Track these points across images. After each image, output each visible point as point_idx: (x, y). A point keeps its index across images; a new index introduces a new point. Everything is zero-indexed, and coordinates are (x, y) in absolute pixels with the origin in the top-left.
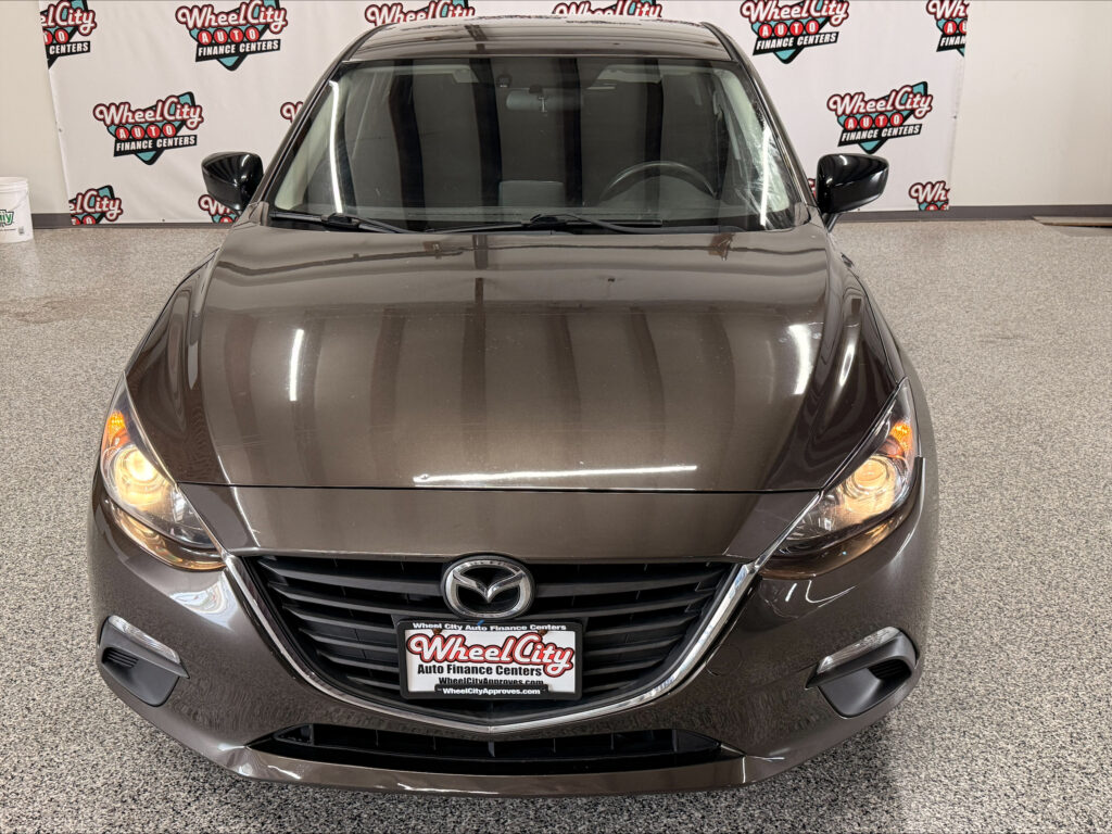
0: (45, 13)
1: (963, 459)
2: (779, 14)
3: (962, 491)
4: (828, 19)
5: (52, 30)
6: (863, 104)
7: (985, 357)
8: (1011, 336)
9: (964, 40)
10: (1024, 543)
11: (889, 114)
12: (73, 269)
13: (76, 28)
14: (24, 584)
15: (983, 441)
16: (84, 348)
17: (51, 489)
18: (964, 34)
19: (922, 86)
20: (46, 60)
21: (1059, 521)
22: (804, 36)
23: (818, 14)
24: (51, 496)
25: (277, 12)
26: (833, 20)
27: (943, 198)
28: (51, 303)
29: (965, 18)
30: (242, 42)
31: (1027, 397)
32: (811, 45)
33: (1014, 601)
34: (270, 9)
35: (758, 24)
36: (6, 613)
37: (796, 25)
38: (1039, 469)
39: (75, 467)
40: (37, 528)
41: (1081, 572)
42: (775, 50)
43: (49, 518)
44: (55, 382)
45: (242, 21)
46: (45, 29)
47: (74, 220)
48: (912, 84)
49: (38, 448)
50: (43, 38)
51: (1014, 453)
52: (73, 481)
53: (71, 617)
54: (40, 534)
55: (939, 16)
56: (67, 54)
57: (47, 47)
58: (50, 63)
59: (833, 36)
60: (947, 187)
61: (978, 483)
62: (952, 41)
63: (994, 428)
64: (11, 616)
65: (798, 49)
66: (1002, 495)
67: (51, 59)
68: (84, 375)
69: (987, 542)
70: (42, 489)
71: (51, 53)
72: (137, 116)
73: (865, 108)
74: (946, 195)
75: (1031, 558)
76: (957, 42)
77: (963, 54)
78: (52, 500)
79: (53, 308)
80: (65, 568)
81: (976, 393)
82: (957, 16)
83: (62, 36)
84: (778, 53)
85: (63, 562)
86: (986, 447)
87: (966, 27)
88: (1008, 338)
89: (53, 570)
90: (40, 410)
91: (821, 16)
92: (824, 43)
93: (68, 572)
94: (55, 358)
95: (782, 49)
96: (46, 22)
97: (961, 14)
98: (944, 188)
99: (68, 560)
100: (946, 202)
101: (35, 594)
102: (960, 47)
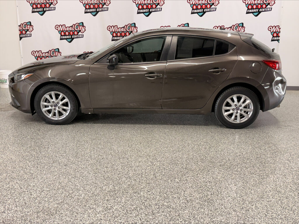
0: (20, 26)
1: (264, 164)
3: (262, 174)
5: (21, 31)
7: (277, 132)
8: (287, 125)
9: (279, 38)
10: (278, 193)
13: (28, 30)
15: (271, 159)
18: (279, 37)
20: (19, 38)
21: (290, 186)
25: (83, 27)
29: (280, 32)
30: (73, 35)
31: (288, 145)
33: (271, 212)
34: (81, 26)
38: (287, 169)
41: (295, 204)
45: (73, 29)
46: (19, 30)
50: (19, 33)
51: (280, 163)
55: (272, 31)
56: (25, 37)
57: (20, 35)
58: (20, 39)
61: (267, 172)
62: (276, 38)
63: (276, 154)
66: (274, 176)
67: (21, 38)
69: (266, 192)
71: (21, 36)
72: (43, 54)
75: (279, 198)
76: (277, 39)
77: (279, 42)
81: (272, 143)
82: (277, 31)
83: (24, 32)
86: (272, 161)
87: (280, 35)
88: (286, 126)
96: (20, 28)
97: (278, 31)
102: (278, 40)
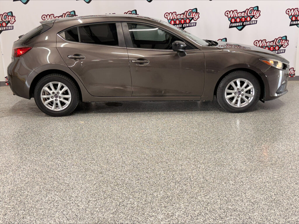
2: (238, 15)
4: (254, 16)
6: (265, 43)
11: (274, 46)
12: (8, 100)
14: (6, 206)
16: (15, 126)
17: (11, 173)
19: (285, 37)
22: (246, 22)
23: (250, 15)
24: (11, 176)
26: (255, 16)
27: (293, 73)
28: (2, 111)
32: (248, 25)
35: (231, 18)
36: (2, 216)
37: (243, 18)
39: (18, 166)
40: (8, 187)
42: (236, 27)
43: (12, 183)
44: (7, 137)
47: (6, 84)
48: (282, 37)
49: (4, 159)
52: (18, 170)
53: (24, 217)
54: (9, 189)
55: (290, 15)
56: (5, 30)
59: (255, 22)
60: (294, 70)
62: (294, 23)
64: (3, 217)
65: (244, 26)
68: (17, 134)
70: (8, 173)
71: (1, 29)
73: (266, 44)
74: (294, 72)
77: (298, 27)
78: (12, 177)
79: (3, 113)
80: (19, 200)
82: (296, 15)
83: (4, 24)
84: (237, 27)
85: (18, 198)
89: (15, 201)
90: (4, 147)
91: (251, 15)
92: (252, 24)
93: (21, 201)
94: (6, 129)
95: (239, 26)
98: (293, 70)
99: (20, 198)
100: (294, 74)
101: (10, 209)
102: (297, 25)
